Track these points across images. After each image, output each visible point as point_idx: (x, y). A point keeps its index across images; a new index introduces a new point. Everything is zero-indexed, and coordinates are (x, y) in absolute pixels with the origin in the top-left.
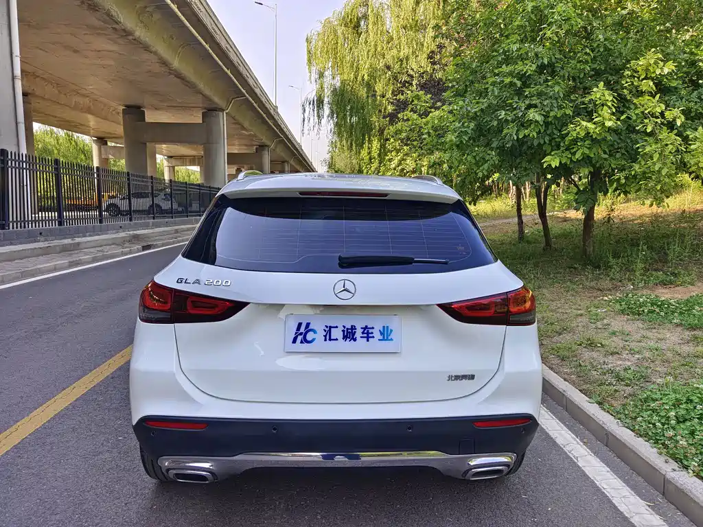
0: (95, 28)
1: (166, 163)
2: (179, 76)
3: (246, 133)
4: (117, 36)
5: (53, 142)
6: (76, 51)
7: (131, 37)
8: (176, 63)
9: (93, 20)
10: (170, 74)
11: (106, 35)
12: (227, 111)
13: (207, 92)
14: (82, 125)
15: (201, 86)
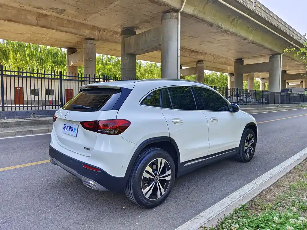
0: (215, 33)
1: (261, 82)
2: (253, 43)
3: (299, 63)
4: (223, 33)
5: (215, 77)
6: (212, 43)
7: (228, 32)
8: (251, 38)
9: (213, 30)
10: (249, 43)
11: (219, 34)
12: (283, 54)
13: (270, 47)
14: (223, 69)
15: (266, 45)
